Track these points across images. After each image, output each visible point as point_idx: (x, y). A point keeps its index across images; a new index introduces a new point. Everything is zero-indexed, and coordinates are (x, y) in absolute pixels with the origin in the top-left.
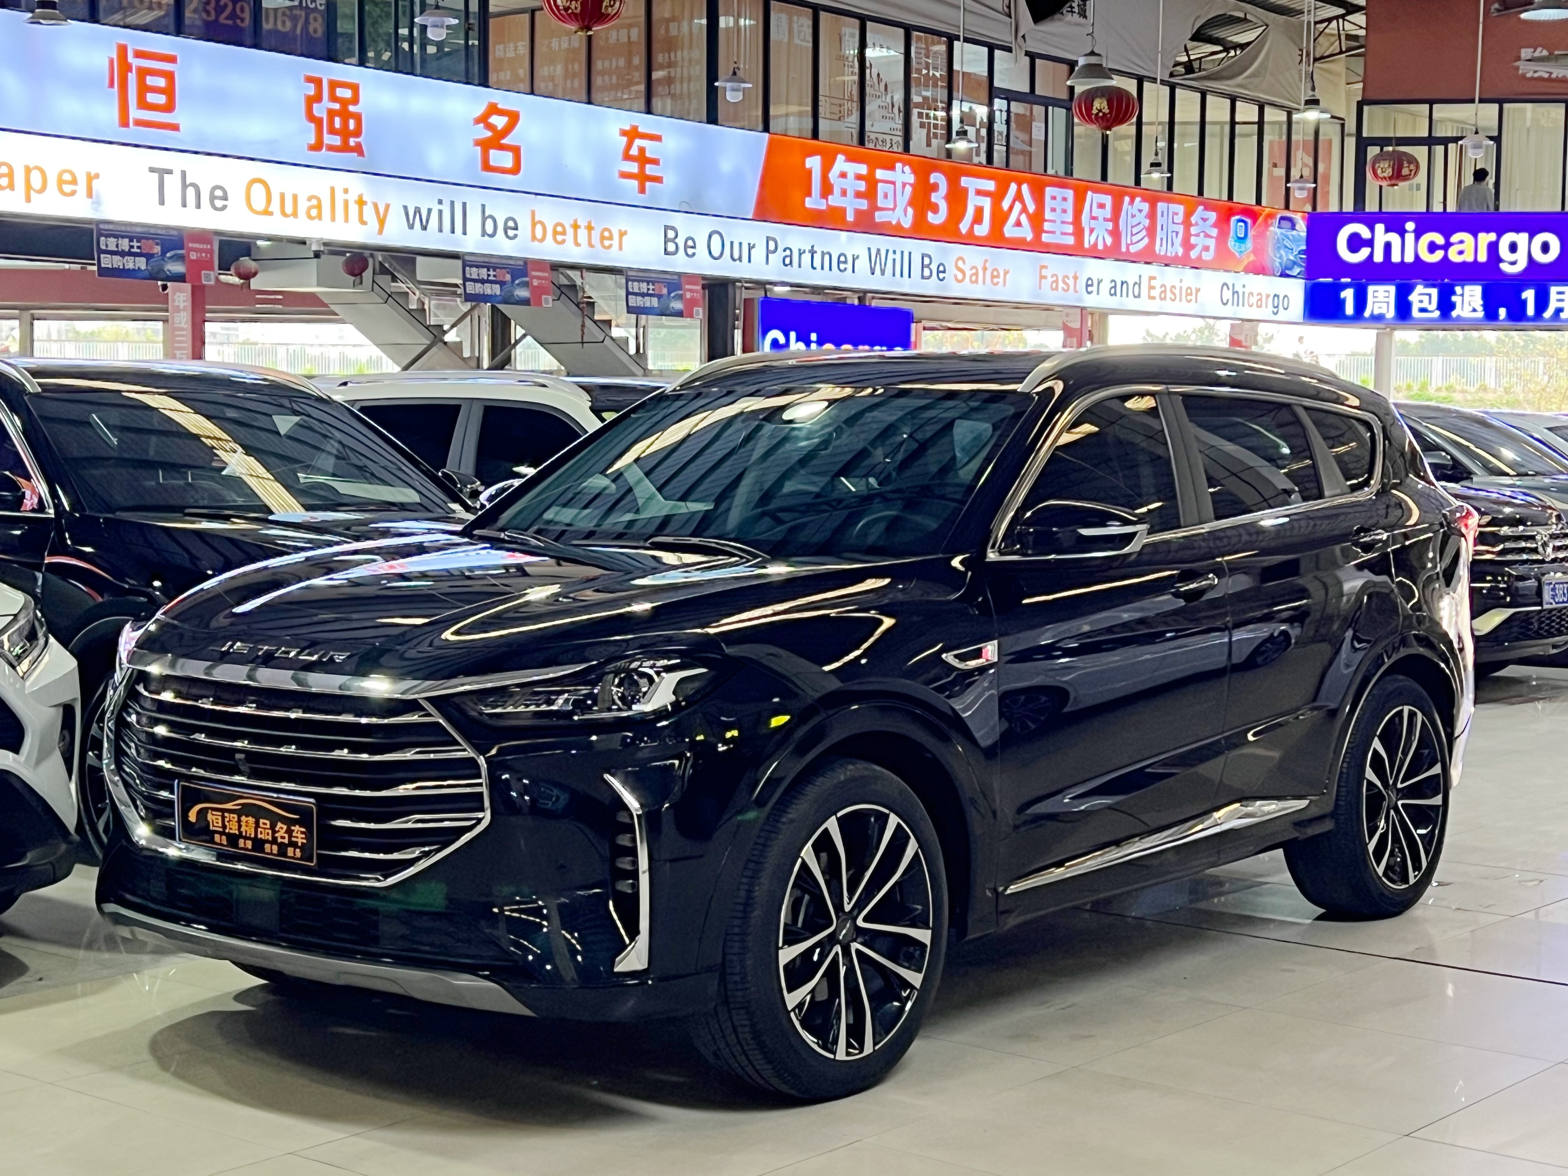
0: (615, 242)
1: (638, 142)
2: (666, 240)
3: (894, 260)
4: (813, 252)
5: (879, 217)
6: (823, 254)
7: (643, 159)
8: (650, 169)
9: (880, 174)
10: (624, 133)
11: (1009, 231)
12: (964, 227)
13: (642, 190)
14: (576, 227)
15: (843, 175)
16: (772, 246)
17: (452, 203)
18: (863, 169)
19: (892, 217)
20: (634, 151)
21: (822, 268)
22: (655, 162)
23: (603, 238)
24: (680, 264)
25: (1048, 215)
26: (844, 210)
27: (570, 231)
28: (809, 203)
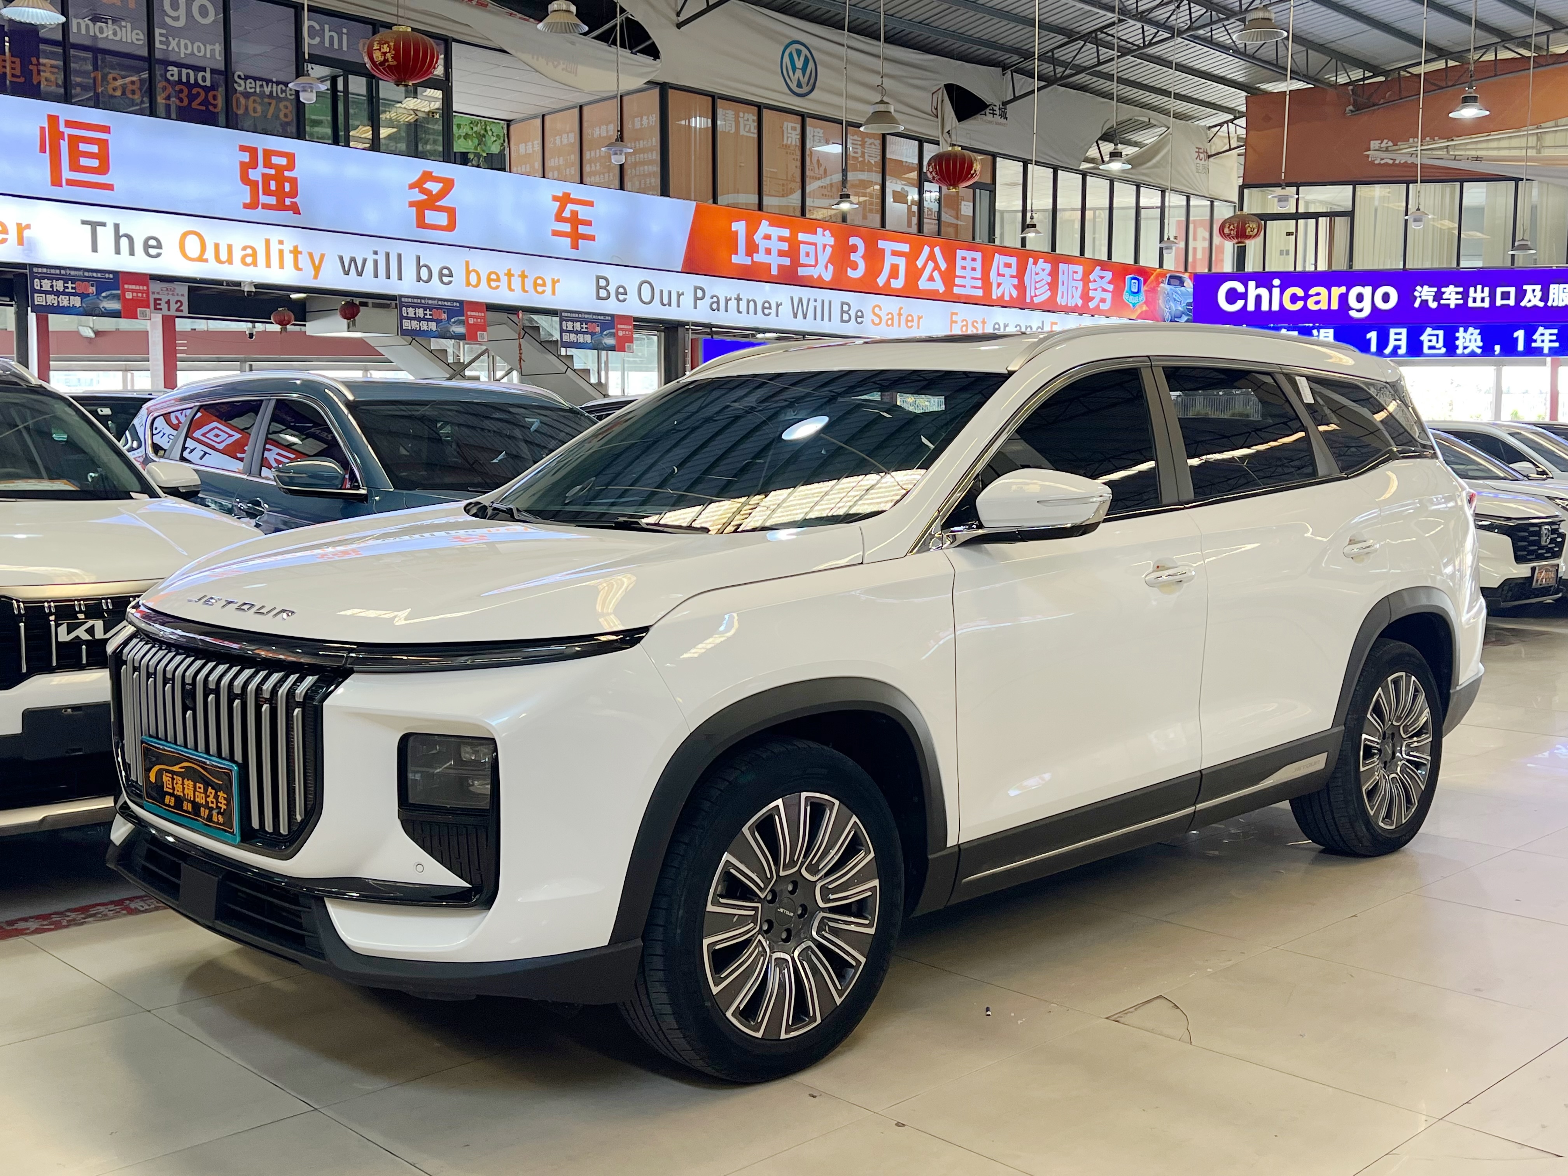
0: (548, 288)
1: (570, 207)
2: (599, 287)
3: (815, 308)
4: (738, 299)
5: (801, 271)
6: (748, 302)
7: (575, 220)
8: (582, 229)
9: (801, 237)
10: (555, 199)
11: (923, 284)
12: (881, 281)
13: (575, 246)
14: (509, 275)
15: (768, 237)
16: (700, 294)
17: (388, 255)
18: (786, 233)
19: (814, 272)
20: (567, 214)
21: (748, 313)
22: (589, 223)
23: (536, 285)
24: (611, 307)
25: (959, 272)
26: (770, 265)
27: (504, 279)
28: (735, 259)
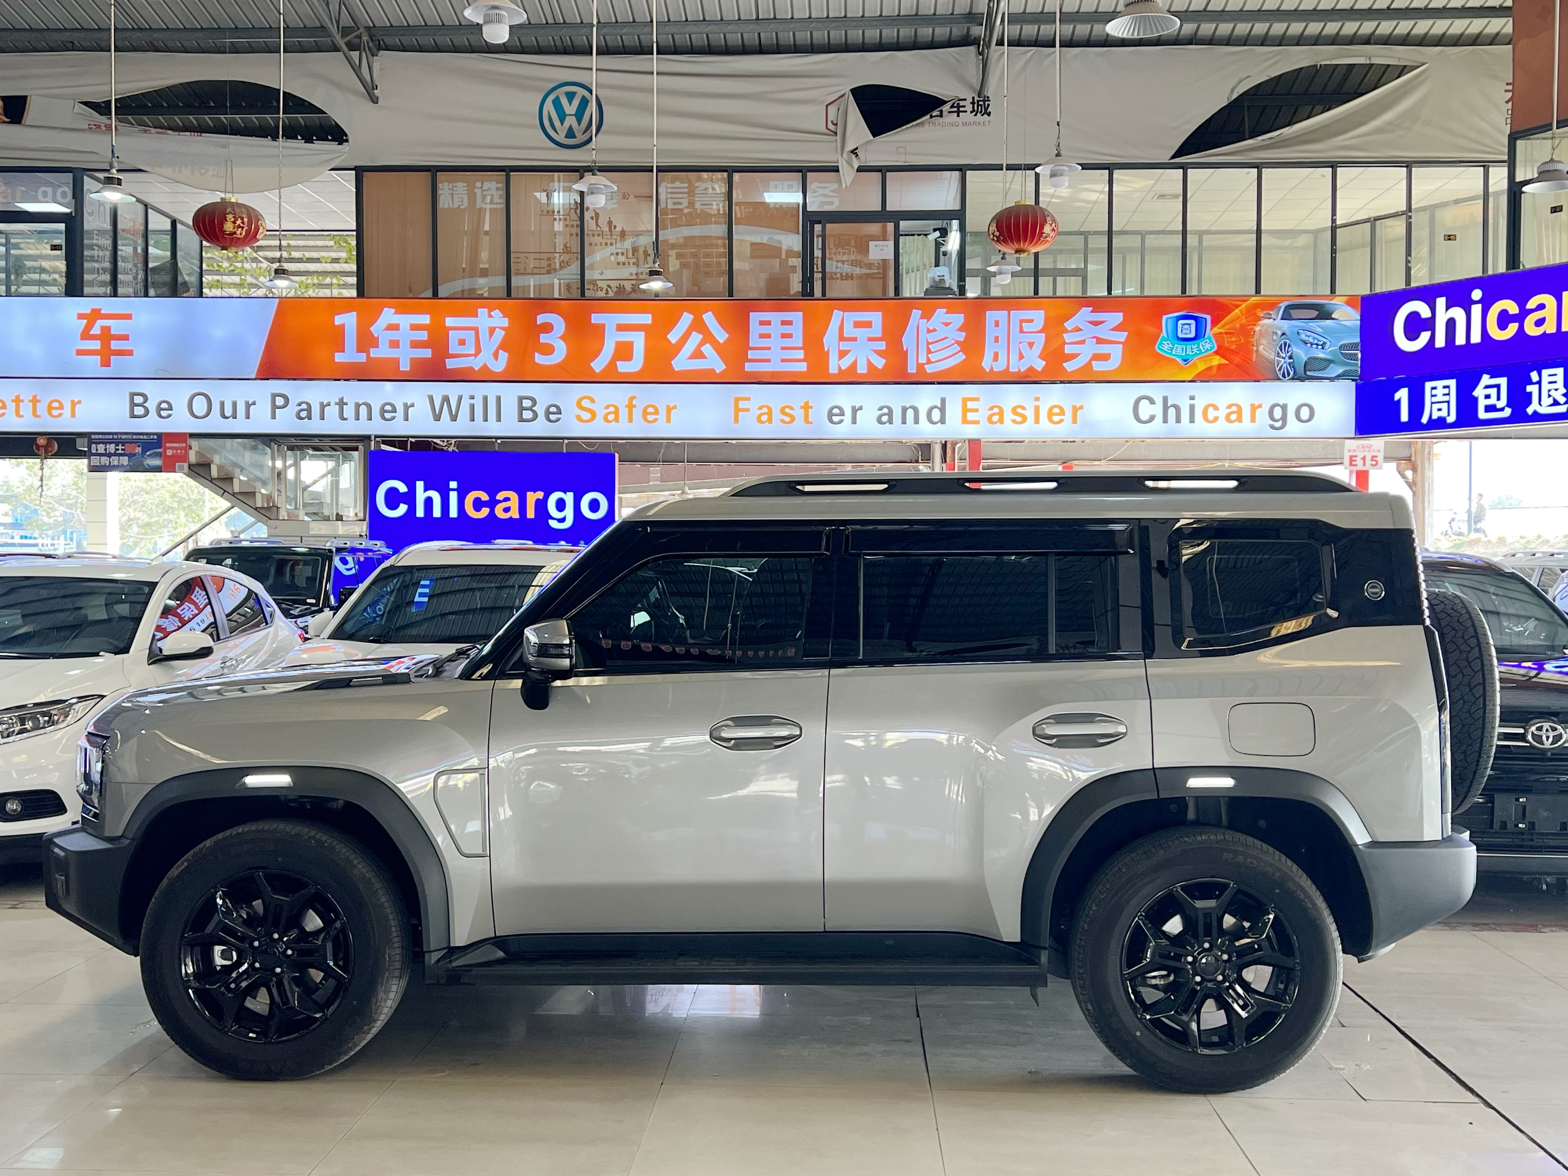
0: (67, 411)
1: (100, 323)
2: (133, 405)
3: (472, 407)
4: (342, 404)
5: (450, 364)
6: (358, 406)
7: (106, 336)
8: (115, 345)
9: (450, 322)
10: (81, 316)
11: (681, 363)
12: (598, 365)
13: (106, 363)
14: (18, 401)
15: (394, 327)
16: (280, 401)
18: (425, 319)
19: (476, 364)
20: (96, 330)
21: (357, 418)
22: (125, 338)
23: (50, 408)
24: (152, 425)
25: (754, 341)
26: (397, 360)
27: (11, 406)
28: (339, 358)
